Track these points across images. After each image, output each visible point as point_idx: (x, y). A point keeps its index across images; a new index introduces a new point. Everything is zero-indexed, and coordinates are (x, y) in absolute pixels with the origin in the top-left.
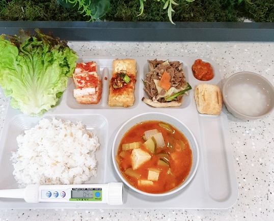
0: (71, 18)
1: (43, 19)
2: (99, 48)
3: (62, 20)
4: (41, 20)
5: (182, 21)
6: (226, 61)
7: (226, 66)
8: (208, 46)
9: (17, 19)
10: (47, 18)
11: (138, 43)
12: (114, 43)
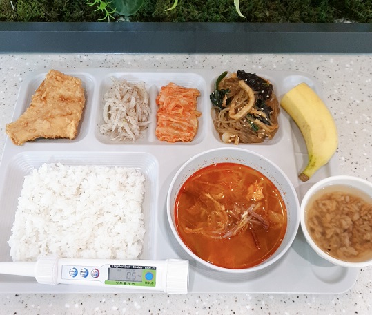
0: (88, 19)
1: (44, 20)
2: (129, 63)
3: (73, 21)
4: (40, 21)
5: (253, 22)
8: (291, 60)
9: (4, 19)
10: (49, 18)
11: (187, 56)
12: (152, 55)
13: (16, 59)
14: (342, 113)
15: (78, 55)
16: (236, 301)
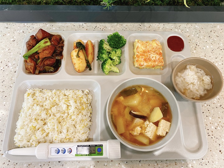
0: (86, 2)
1: (61, 4)
2: (109, 28)
3: (77, 5)
4: (60, 5)
5: (176, 5)
6: (211, 38)
7: (212, 43)
8: (196, 26)
9: (39, 3)
10: (65, 2)
11: (140, 24)
12: (121, 24)
13: (47, 26)
15: (81, 24)
16: (176, 164)
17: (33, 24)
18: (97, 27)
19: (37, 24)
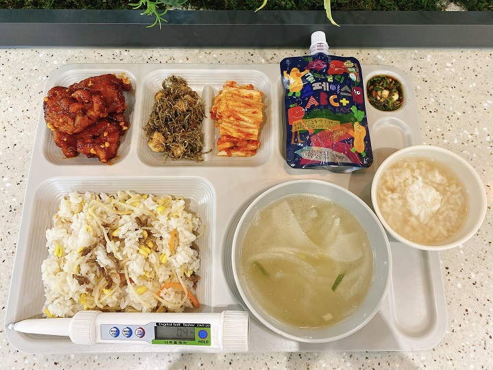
13: (41, 55)
14: (439, 129)
15: (117, 51)
17: (9, 51)
18: (154, 58)
19: (17, 52)
